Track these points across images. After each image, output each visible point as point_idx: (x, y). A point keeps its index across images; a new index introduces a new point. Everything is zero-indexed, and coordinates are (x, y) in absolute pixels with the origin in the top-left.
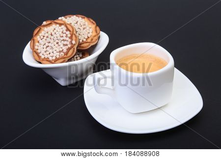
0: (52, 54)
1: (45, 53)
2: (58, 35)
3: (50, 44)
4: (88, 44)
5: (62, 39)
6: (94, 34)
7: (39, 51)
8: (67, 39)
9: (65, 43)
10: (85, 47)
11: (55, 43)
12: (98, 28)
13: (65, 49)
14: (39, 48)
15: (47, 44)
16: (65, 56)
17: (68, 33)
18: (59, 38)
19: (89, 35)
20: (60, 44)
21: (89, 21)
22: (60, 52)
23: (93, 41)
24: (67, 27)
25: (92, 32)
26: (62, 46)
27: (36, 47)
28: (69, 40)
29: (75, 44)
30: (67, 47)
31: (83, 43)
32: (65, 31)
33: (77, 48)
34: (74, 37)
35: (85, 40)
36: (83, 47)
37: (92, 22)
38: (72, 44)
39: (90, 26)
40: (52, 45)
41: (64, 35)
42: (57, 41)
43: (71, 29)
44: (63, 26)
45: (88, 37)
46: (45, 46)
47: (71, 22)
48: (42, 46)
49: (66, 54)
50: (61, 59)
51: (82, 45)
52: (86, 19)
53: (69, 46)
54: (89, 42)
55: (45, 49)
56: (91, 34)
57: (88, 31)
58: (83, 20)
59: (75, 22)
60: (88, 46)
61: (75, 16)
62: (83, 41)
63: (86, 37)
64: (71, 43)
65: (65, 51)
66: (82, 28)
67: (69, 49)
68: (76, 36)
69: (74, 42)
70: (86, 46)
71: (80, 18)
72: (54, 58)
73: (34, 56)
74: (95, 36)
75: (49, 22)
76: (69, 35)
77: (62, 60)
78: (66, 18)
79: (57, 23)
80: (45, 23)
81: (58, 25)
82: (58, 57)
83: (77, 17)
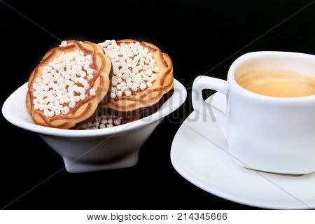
0: (50, 106)
1: (42, 101)
2: (74, 71)
3: (55, 86)
5: (77, 80)
6: (156, 86)
7: (35, 94)
8: (85, 83)
9: (78, 89)
10: (124, 108)
11: (64, 85)
13: (73, 101)
14: (38, 88)
15: (51, 85)
16: (70, 115)
17: (90, 71)
19: (143, 86)
20: (69, 88)
22: (65, 104)
25: (153, 82)
26: (71, 93)
28: (87, 85)
29: (93, 97)
30: (78, 98)
31: (124, 99)
32: (86, 67)
33: (100, 105)
34: (97, 82)
35: (128, 93)
38: (89, 94)
39: (156, 69)
41: (83, 74)
42: (68, 82)
46: (47, 88)
48: (43, 86)
49: (73, 111)
50: (62, 118)
53: (83, 97)
54: (135, 100)
55: (44, 94)
57: (146, 78)
58: (151, 54)
59: (131, 55)
61: (138, 43)
62: (124, 94)
63: (135, 88)
64: (87, 92)
65: (72, 105)
66: (136, 69)
67: (80, 104)
69: (92, 92)
70: (127, 105)
71: (146, 50)
72: (51, 114)
73: (27, 102)
74: (155, 90)
75: (71, 43)
76: (90, 77)
77: (62, 122)
78: (118, 44)
79: (82, 49)
80: (64, 44)
81: (82, 53)
82: (58, 113)
83: (142, 47)
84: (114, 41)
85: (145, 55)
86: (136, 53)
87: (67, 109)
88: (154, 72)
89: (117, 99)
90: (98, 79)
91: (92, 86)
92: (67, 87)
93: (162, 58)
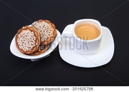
0: (25, 48)
1: (21, 46)
3: (24, 42)
6: (52, 35)
7: (19, 44)
8: (34, 41)
9: (32, 43)
14: (19, 42)
15: (23, 41)
16: (32, 51)
17: (35, 37)
18: (30, 39)
23: (51, 40)
27: (18, 41)
28: (35, 42)
31: (44, 42)
32: (33, 36)
39: (51, 29)
40: (26, 43)
41: (33, 38)
44: (33, 32)
46: (22, 42)
48: (21, 41)
49: (32, 49)
54: (48, 41)
55: (22, 44)
57: (49, 33)
62: (44, 40)
63: (47, 38)
64: (35, 44)
65: (32, 48)
67: (34, 47)
68: (39, 40)
69: (37, 44)
70: (46, 43)
71: (47, 23)
72: (26, 50)
73: (16, 46)
74: (52, 37)
75: (26, 27)
76: (35, 39)
80: (24, 28)
81: (30, 31)
82: (28, 50)
84: (37, 22)
85: (47, 25)
86: (44, 25)
87: (30, 49)
88: (51, 31)
90: (37, 40)
91: (36, 42)
92: (28, 42)
93: (52, 25)
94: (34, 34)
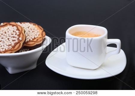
0: (3, 47)
2: (10, 33)
4: (33, 43)
6: (40, 36)
9: (14, 39)
10: (31, 45)
12: (44, 33)
13: (13, 43)
16: (13, 49)
17: (17, 32)
18: (10, 35)
19: (36, 37)
20: (10, 39)
21: (38, 27)
22: (9, 45)
23: (38, 41)
24: (17, 27)
26: (11, 41)
28: (17, 37)
29: (21, 40)
30: (15, 42)
31: (30, 42)
32: (15, 30)
33: (23, 44)
34: (21, 35)
35: (31, 39)
36: (29, 44)
37: (41, 28)
38: (19, 40)
39: (38, 31)
40: (4, 40)
41: (14, 33)
42: (8, 37)
43: (20, 29)
44: (15, 27)
45: (35, 38)
47: (24, 26)
50: (9, 51)
51: (29, 43)
52: (37, 26)
53: (17, 41)
54: (35, 42)
56: (38, 36)
57: (36, 34)
58: (34, 26)
59: (27, 27)
60: (33, 44)
61: (28, 23)
62: (30, 40)
63: (33, 38)
65: (13, 45)
66: (31, 31)
67: (16, 44)
68: (23, 35)
69: (20, 39)
71: (32, 25)
72: (4, 50)
74: (40, 38)
76: (18, 34)
78: (21, 24)
79: (11, 25)
80: (2, 24)
81: (11, 26)
82: (7, 49)
83: (30, 24)
84: (19, 23)
87: (11, 47)
89: (28, 42)
90: (21, 34)
94: (16, 28)
